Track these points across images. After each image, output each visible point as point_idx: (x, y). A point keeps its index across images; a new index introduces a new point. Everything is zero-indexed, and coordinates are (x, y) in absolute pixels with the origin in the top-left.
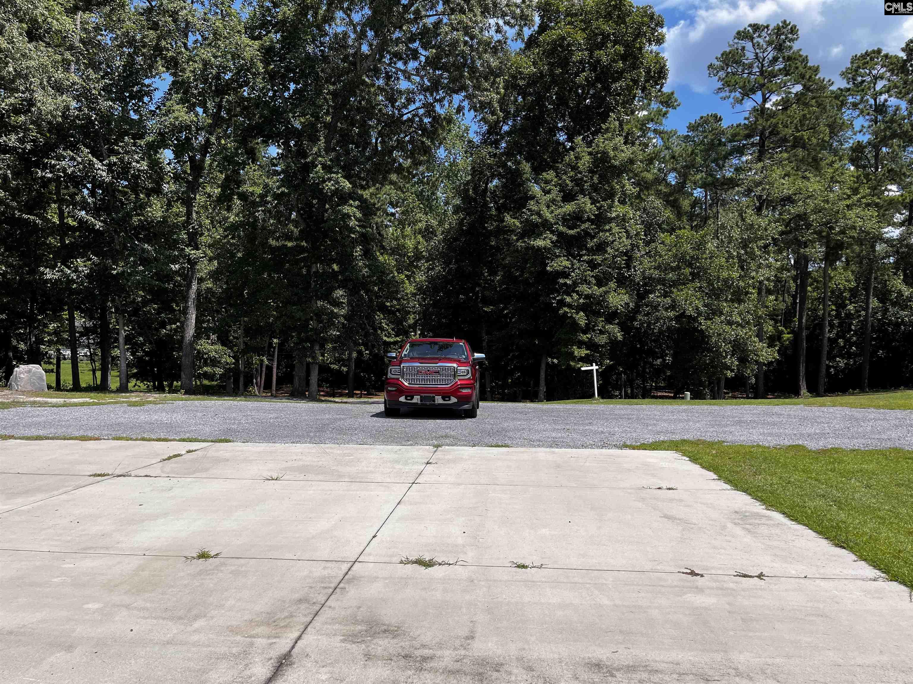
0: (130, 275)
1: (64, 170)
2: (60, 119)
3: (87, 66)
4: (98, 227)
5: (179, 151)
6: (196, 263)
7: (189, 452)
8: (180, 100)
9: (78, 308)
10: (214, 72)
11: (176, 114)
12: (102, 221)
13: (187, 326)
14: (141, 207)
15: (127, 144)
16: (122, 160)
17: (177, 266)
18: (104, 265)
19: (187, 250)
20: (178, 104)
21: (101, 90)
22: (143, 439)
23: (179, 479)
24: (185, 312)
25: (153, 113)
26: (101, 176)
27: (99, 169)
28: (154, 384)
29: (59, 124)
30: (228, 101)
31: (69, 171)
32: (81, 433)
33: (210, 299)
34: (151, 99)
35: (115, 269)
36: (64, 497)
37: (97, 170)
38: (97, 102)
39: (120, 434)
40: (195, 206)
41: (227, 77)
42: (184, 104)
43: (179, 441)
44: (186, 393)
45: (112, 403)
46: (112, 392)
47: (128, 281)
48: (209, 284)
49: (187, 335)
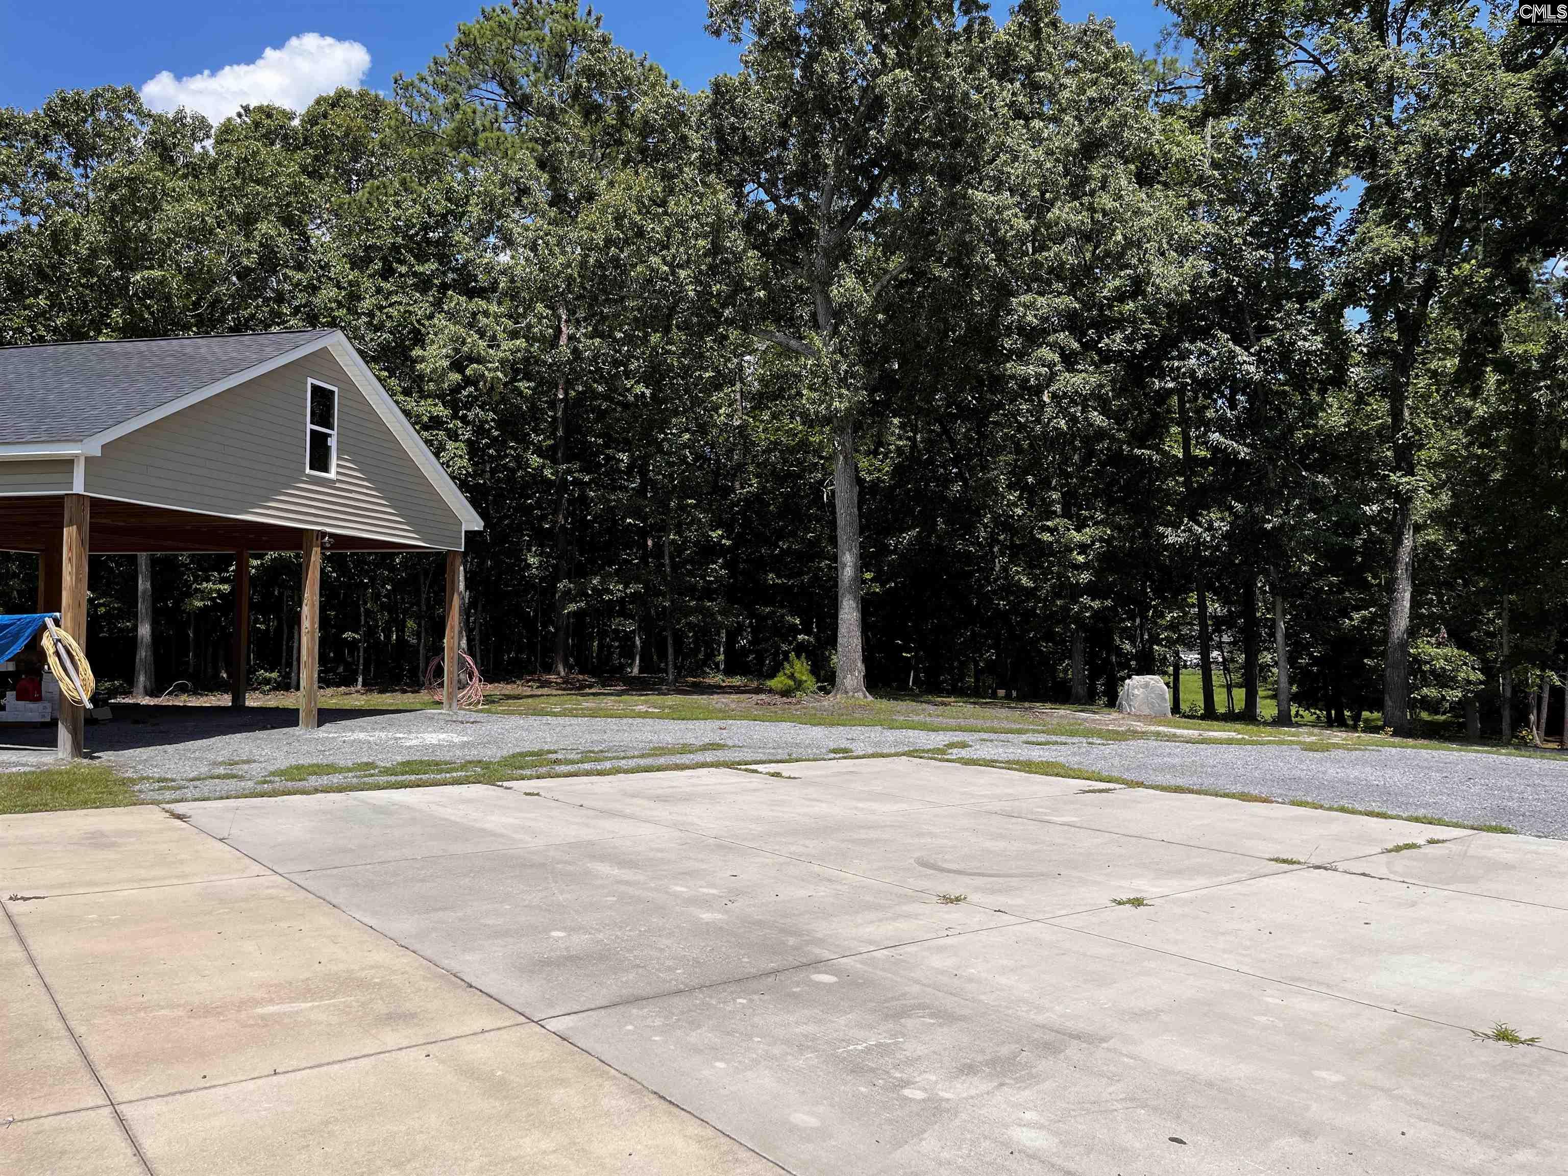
0: (1293, 528)
1: (1192, 373)
2: (1188, 297)
3: (1224, 203)
4: (1243, 454)
5: (1381, 306)
6: (1410, 499)
7: (1431, 842)
8: (1381, 218)
9: (1210, 587)
10: (1444, 151)
11: (1377, 242)
12: (1247, 446)
13: (1395, 612)
14: (1311, 411)
15: (1289, 314)
16: (1280, 342)
17: (1374, 507)
18: (1252, 516)
19: (1393, 477)
20: (1379, 225)
21: (1247, 234)
22: (1343, 810)
23: (1426, 889)
24: (1390, 587)
25: (1332, 252)
26: (1248, 373)
27: (1245, 362)
28: (1329, 714)
29: (1184, 305)
30: (1470, 196)
31: (1199, 374)
32: (1238, 788)
33: (1432, 562)
34: (1329, 229)
35: (1269, 521)
36: (1237, 887)
37: (1241, 364)
38: (1241, 256)
39: (1300, 795)
40: (1407, 398)
41: (1467, 154)
42: (1388, 222)
43: (1409, 819)
44: (1395, 734)
45: (1273, 742)
46: (1266, 724)
47: (1290, 540)
48: (1432, 535)
49: (1395, 629)
